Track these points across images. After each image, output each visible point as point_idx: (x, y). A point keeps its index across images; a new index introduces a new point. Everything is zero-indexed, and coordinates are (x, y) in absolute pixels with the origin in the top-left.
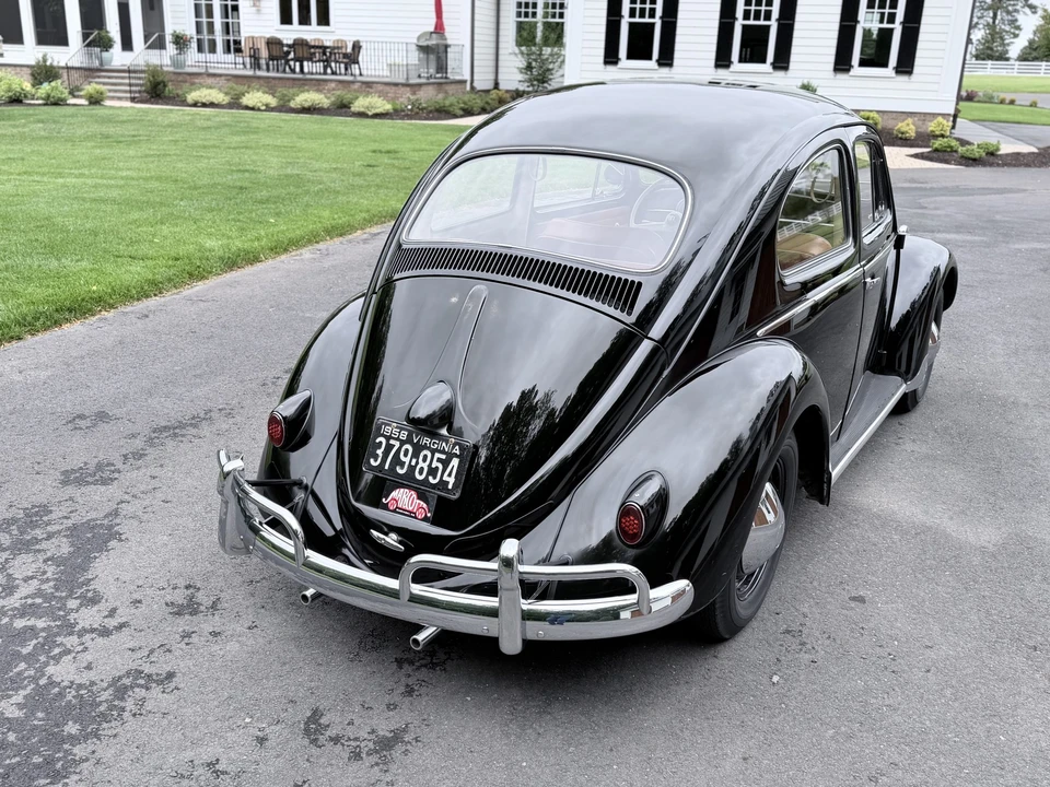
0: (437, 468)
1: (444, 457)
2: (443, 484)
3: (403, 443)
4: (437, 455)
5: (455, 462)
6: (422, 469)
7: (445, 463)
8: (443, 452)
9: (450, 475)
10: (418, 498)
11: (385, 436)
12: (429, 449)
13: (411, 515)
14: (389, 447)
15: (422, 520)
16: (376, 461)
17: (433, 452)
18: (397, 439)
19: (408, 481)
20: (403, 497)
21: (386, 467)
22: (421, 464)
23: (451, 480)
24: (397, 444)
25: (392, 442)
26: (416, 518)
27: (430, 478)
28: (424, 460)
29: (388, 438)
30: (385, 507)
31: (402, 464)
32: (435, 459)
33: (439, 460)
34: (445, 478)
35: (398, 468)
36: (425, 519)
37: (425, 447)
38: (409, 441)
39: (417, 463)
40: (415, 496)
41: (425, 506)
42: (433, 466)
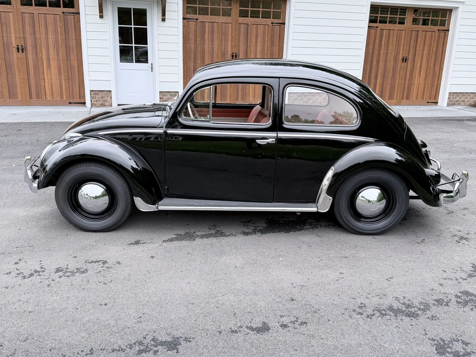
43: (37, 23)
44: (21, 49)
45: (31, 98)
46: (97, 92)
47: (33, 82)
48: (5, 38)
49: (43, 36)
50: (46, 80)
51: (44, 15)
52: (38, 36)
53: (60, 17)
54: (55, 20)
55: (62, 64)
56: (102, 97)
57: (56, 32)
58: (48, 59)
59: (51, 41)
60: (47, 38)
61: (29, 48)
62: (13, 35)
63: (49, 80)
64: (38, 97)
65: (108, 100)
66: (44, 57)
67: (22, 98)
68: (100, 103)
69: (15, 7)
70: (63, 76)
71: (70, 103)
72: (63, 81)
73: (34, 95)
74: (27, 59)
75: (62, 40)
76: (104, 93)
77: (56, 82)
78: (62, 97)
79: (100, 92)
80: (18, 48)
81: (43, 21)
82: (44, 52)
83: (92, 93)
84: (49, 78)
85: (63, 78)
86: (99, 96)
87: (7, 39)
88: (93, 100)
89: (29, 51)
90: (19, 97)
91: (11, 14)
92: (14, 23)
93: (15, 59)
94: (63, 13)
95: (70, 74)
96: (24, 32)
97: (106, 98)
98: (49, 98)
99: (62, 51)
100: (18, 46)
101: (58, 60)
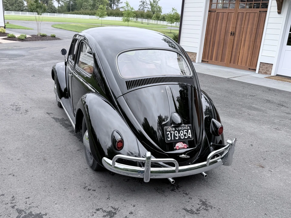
0: (186, 134)
1: (186, 131)
2: (189, 137)
3: (174, 131)
4: (184, 131)
5: (190, 131)
6: (182, 136)
7: (187, 132)
8: (186, 129)
9: (190, 134)
10: (183, 143)
11: (169, 131)
12: (182, 130)
13: (183, 148)
14: (171, 134)
15: (186, 148)
16: (169, 139)
17: (183, 130)
18: (173, 131)
19: (180, 140)
20: (179, 145)
21: (173, 139)
22: (181, 135)
23: (191, 135)
24: (173, 132)
25: (171, 132)
26: (185, 148)
27: (185, 137)
28: (182, 133)
29: (170, 132)
30: (176, 149)
31: (176, 137)
32: (184, 132)
33: (185, 132)
34: (189, 136)
35: (176, 138)
36: (187, 148)
37: (181, 130)
38: (176, 130)
39: (180, 135)
40: (182, 143)
41: (186, 145)
42: (185, 134)
43: (244, 19)
44: (233, 34)
45: (230, 63)
46: (264, 64)
47: (234, 54)
48: (227, 27)
49: (245, 26)
50: (240, 53)
51: (249, 13)
52: (243, 26)
53: (257, 14)
54: (254, 16)
55: (251, 44)
56: (267, 68)
57: (253, 24)
58: (245, 40)
59: (249, 30)
60: (247, 28)
61: (237, 33)
62: (231, 26)
63: (242, 53)
64: (234, 63)
65: (270, 70)
66: (243, 39)
67: (226, 62)
68: (264, 71)
69: (236, 10)
70: (250, 52)
71: (249, 69)
72: (249, 54)
73: (232, 62)
74: (234, 40)
75: (255, 29)
76: (268, 65)
77: (245, 55)
78: (246, 65)
79: (266, 64)
80: (231, 33)
81: (247, 17)
82: (244, 36)
83: (261, 64)
84: (242, 52)
85: (250, 53)
86: (265, 67)
87: (228, 28)
88: (260, 69)
89: (236, 35)
90: (225, 61)
91: (233, 13)
92: (233, 19)
93: (229, 39)
94: (260, 11)
95: (254, 51)
96: (236, 24)
97: (269, 69)
98: (239, 64)
99: (253, 36)
100: (232, 32)
101: (250, 41)
